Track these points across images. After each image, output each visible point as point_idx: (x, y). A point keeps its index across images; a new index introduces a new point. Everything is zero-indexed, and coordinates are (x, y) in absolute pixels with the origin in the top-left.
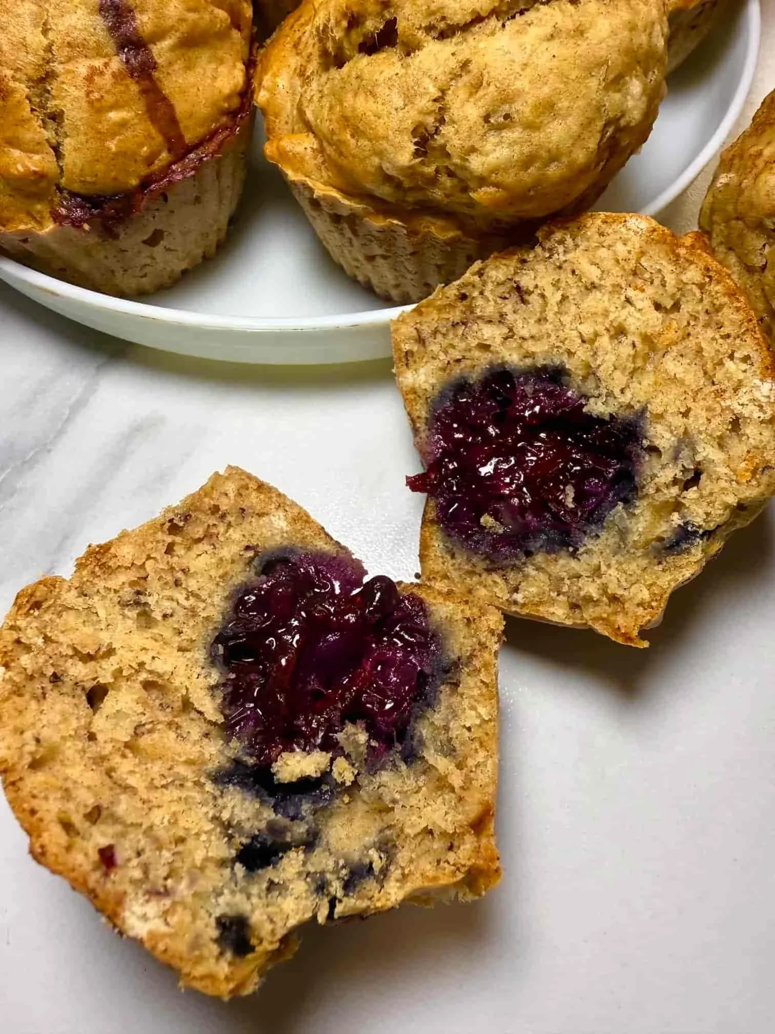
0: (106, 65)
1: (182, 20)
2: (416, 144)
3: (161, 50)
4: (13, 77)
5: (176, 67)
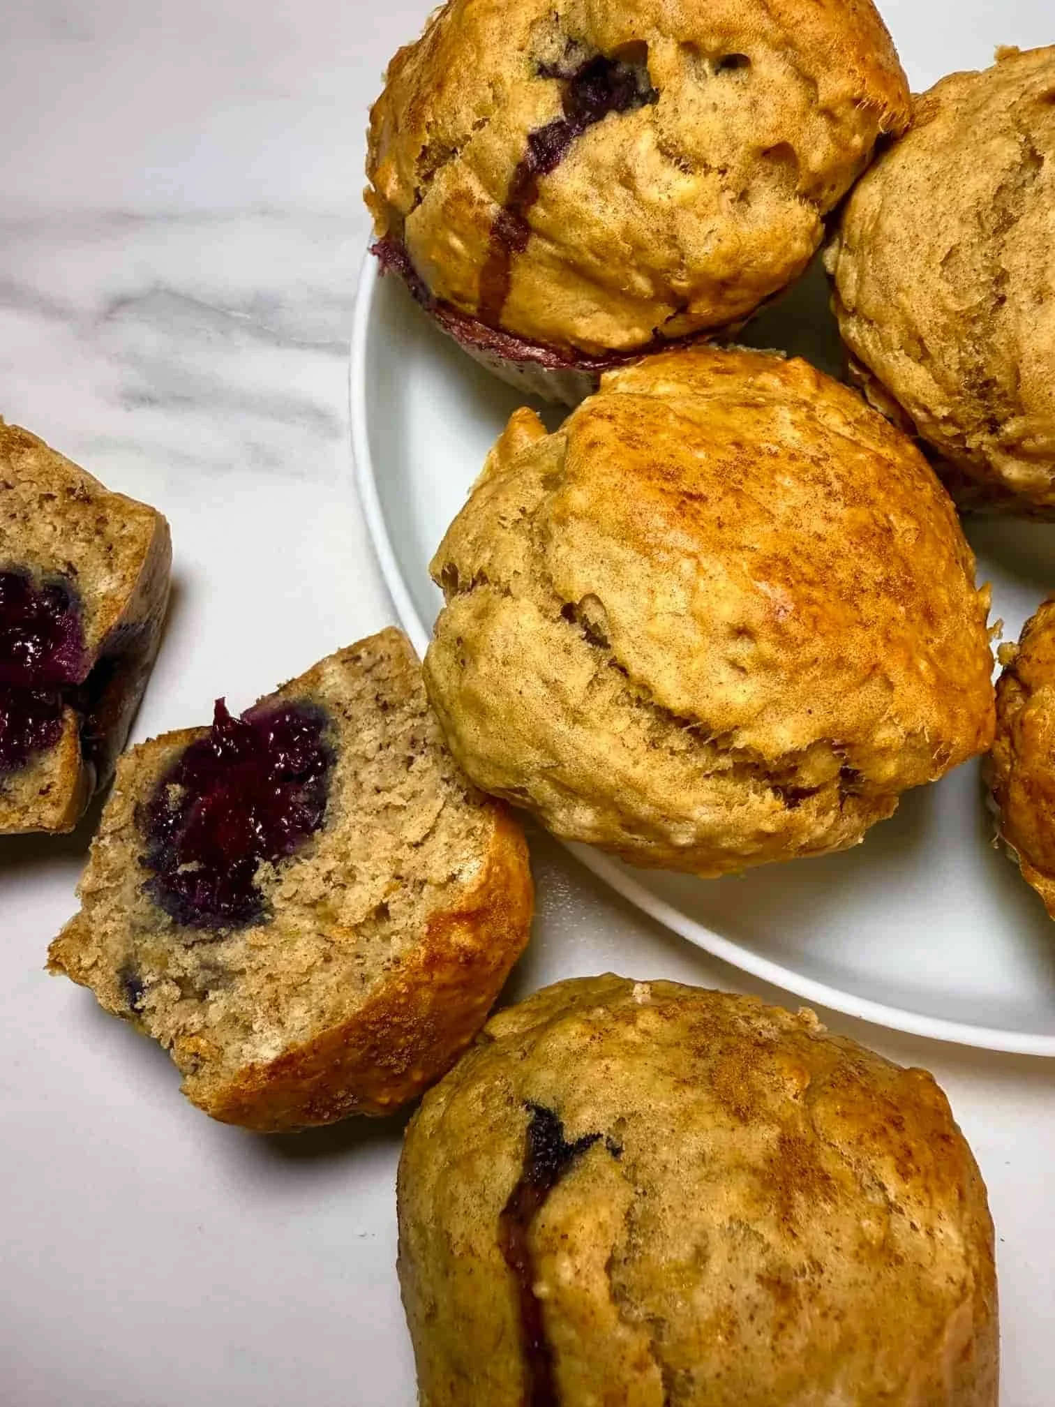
0: (481, 203)
1: (576, 249)
3: (540, 247)
4: (429, 123)
5: (543, 269)
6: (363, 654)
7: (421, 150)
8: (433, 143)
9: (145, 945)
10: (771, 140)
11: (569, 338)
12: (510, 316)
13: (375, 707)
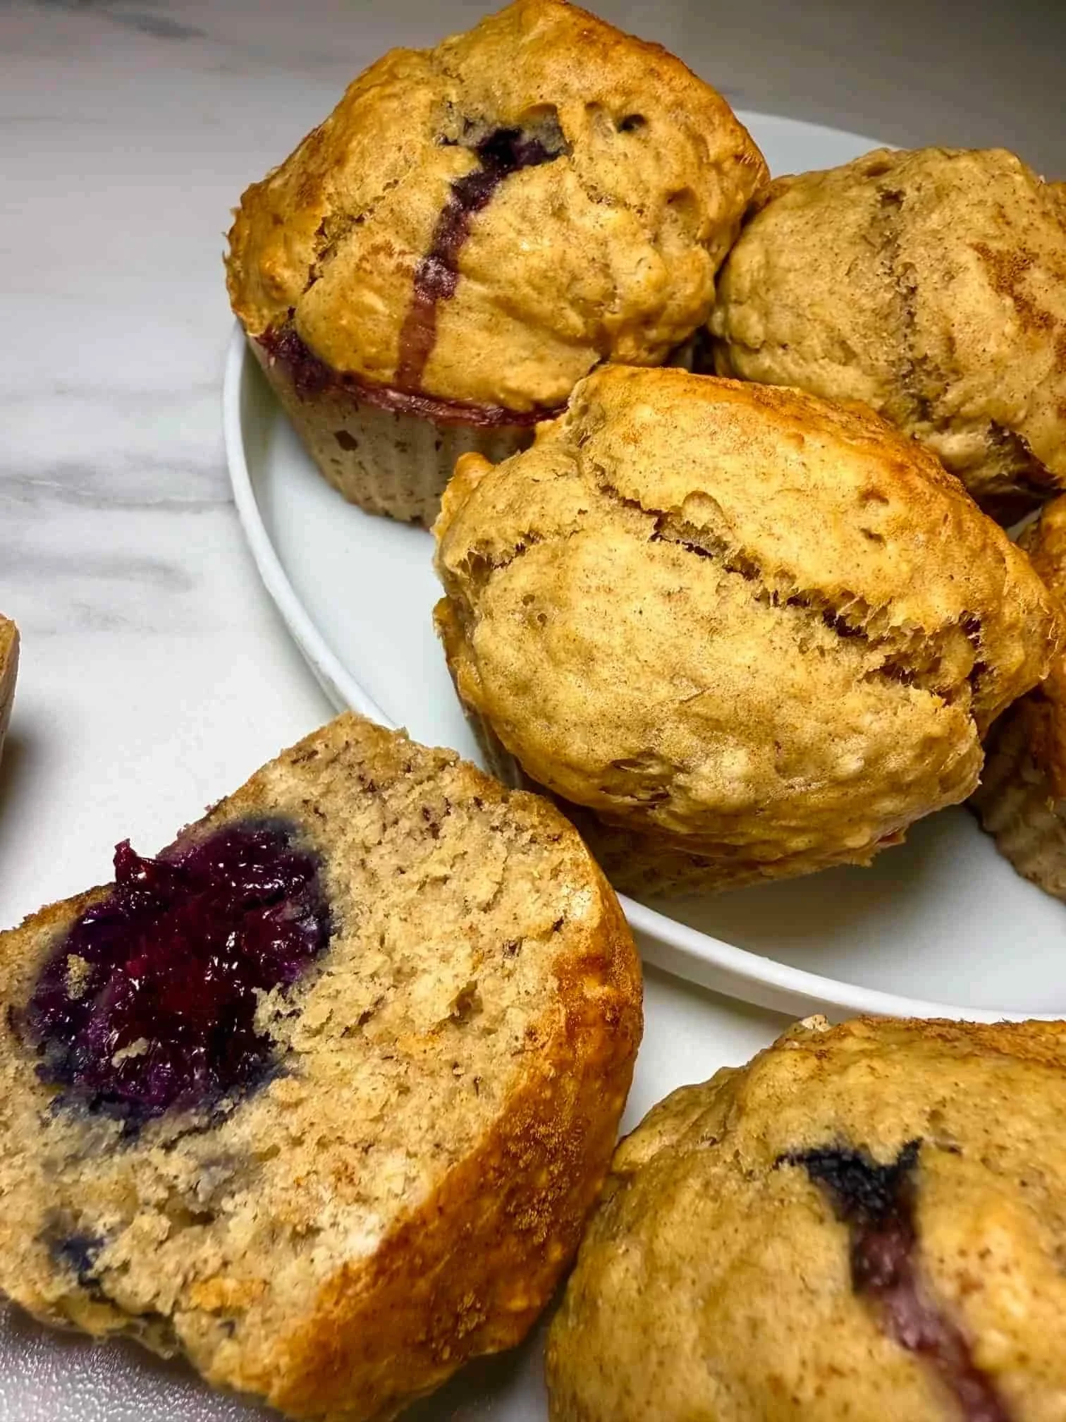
0: (402, 253)
1: (512, 283)
2: (470, 554)
4: (331, 195)
5: (472, 316)
6: (318, 745)
7: (321, 222)
8: (334, 214)
9: (83, 1178)
10: (677, 185)
11: (497, 391)
12: (433, 373)
13: (359, 788)
